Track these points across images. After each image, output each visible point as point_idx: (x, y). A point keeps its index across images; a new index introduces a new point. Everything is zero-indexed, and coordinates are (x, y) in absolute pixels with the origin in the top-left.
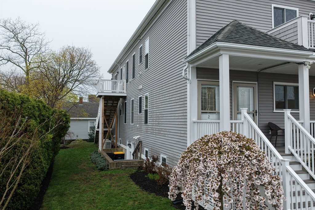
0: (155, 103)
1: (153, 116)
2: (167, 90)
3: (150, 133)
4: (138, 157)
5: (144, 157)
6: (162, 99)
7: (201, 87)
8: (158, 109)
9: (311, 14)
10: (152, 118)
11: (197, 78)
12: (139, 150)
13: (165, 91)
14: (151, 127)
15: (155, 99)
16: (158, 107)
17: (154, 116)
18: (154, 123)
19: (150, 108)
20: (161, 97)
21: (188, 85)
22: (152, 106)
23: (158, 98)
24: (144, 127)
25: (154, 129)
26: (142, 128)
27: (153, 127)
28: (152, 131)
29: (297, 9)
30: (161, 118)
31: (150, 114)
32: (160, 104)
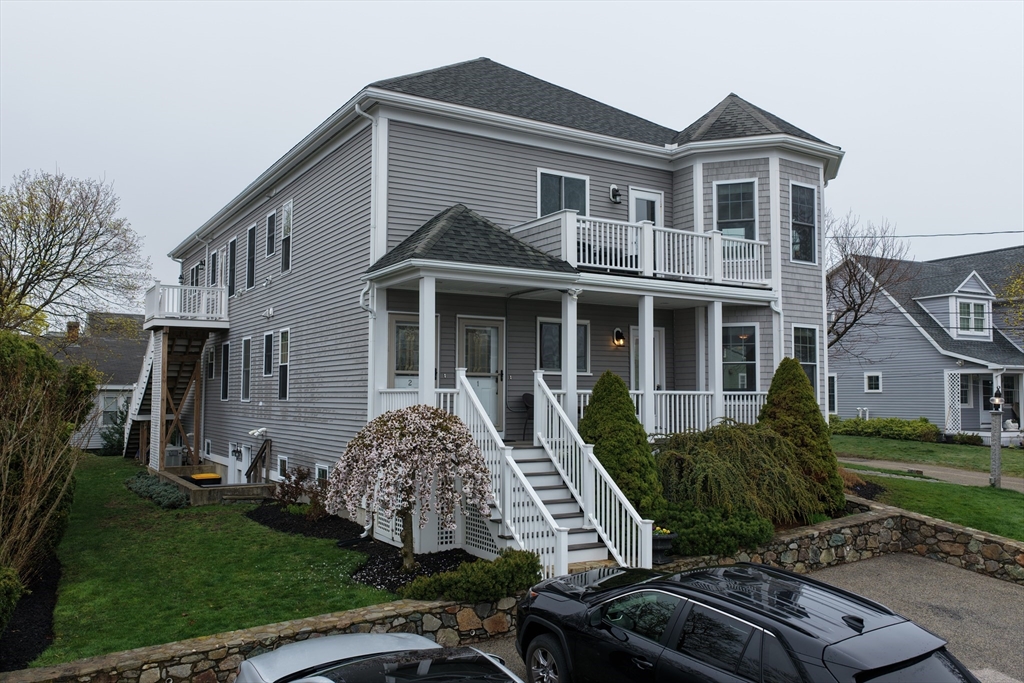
0: (304, 352)
1: (299, 381)
2: (331, 327)
3: (291, 419)
4: (261, 478)
5: (276, 476)
6: (320, 345)
7: (394, 325)
8: (311, 366)
9: (613, 186)
10: (297, 386)
12: (263, 462)
13: (328, 328)
14: (295, 405)
15: (304, 342)
16: (310, 361)
17: (303, 381)
18: (303, 395)
19: (293, 363)
20: (318, 340)
21: (371, 321)
22: (299, 357)
23: (311, 341)
24: (277, 406)
25: (303, 410)
26: (273, 409)
27: (301, 405)
28: (297, 414)
29: (587, 179)
30: (317, 385)
31: (292, 377)
32: (316, 355)
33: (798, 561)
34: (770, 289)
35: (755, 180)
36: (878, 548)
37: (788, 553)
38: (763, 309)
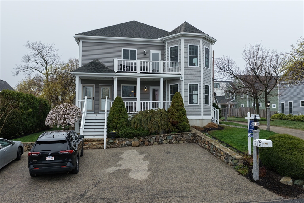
9: (144, 51)
11: (82, 84)
29: (137, 50)
33: (155, 142)
34: (181, 74)
35: (178, 45)
36: (186, 141)
37: (152, 139)
38: (178, 80)
